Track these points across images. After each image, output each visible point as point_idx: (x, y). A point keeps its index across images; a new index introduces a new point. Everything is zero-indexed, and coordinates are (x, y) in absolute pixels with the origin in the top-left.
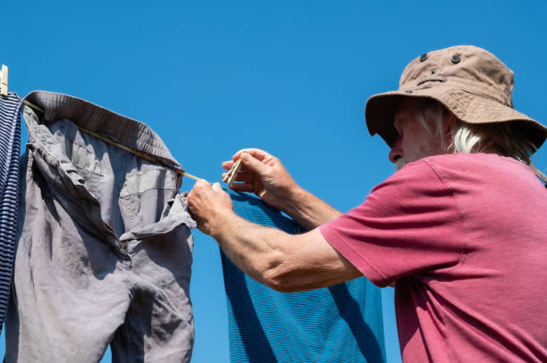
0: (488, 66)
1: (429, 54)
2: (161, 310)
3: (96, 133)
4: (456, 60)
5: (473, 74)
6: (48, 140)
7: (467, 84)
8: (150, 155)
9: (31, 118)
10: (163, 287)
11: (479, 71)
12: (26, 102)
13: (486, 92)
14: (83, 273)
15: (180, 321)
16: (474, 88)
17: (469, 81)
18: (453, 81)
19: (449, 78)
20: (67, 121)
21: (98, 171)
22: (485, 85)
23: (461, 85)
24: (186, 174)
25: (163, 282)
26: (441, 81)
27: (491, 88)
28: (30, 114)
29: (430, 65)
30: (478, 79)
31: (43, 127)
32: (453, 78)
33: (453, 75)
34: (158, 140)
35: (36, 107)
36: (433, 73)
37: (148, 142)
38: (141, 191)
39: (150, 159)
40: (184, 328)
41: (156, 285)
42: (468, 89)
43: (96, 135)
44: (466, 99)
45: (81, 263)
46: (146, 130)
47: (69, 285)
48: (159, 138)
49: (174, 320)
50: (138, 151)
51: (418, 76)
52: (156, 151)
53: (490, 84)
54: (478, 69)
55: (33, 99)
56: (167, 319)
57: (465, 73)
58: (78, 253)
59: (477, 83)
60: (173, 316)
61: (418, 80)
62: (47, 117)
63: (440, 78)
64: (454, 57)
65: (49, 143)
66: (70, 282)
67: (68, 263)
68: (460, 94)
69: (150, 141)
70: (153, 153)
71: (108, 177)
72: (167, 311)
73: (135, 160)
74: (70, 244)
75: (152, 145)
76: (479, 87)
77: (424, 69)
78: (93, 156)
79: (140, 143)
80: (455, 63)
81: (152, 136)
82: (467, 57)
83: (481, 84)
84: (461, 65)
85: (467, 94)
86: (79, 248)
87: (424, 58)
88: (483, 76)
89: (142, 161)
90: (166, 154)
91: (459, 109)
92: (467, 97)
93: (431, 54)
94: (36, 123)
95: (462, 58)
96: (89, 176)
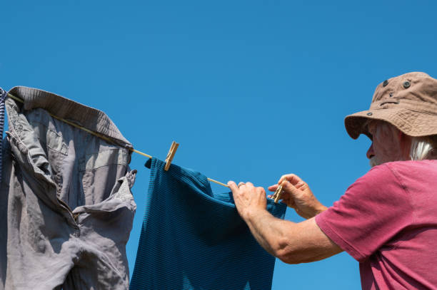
0: (431, 89)
1: (389, 80)
2: (104, 268)
3: (65, 119)
4: (406, 86)
5: (418, 96)
6: (25, 127)
7: (414, 105)
8: (107, 136)
9: (12, 109)
10: (105, 251)
11: (424, 94)
12: (9, 95)
13: (428, 110)
14: (41, 239)
15: (119, 278)
16: (419, 107)
17: (416, 102)
18: (403, 102)
19: (401, 100)
20: (41, 110)
21: (64, 151)
22: (428, 104)
23: (409, 105)
24: (135, 150)
25: (105, 246)
26: (395, 103)
27: (433, 106)
28: (11, 106)
29: (389, 90)
30: (423, 100)
31: (22, 116)
32: (404, 100)
33: (404, 98)
34: (113, 125)
35: (17, 99)
36: (391, 96)
37: (106, 126)
38: (96, 167)
39: (107, 139)
40: (121, 283)
41: (99, 249)
42: (415, 108)
43: (65, 121)
44: (412, 117)
45: (39, 231)
46: (104, 117)
47: (32, 248)
48: (114, 124)
49: (115, 276)
50: (97, 133)
51: (381, 97)
52: (111, 134)
53: (432, 103)
54: (422, 92)
55: (15, 93)
56: (109, 275)
57: (413, 96)
58: (37, 223)
59: (422, 103)
60: (114, 273)
61: (381, 101)
62: (26, 107)
63: (395, 100)
64: (406, 83)
65: (25, 130)
66: (32, 246)
67: (31, 231)
68: (407, 113)
69: (107, 125)
70: (110, 135)
71: (71, 157)
72: (109, 269)
73: (94, 140)
74: (31, 216)
75: (108, 128)
76: (423, 106)
77: (385, 93)
78: (60, 139)
79: (99, 127)
80: (406, 88)
81: (108, 122)
82: (415, 83)
83: (425, 103)
84: (410, 89)
85: (413, 113)
86: (38, 219)
87: (386, 84)
88: (426, 97)
89: (100, 141)
90: (119, 136)
91: (406, 126)
92: (413, 115)
93: (391, 80)
94: (16, 112)
95: (412, 84)
96: (56, 155)
